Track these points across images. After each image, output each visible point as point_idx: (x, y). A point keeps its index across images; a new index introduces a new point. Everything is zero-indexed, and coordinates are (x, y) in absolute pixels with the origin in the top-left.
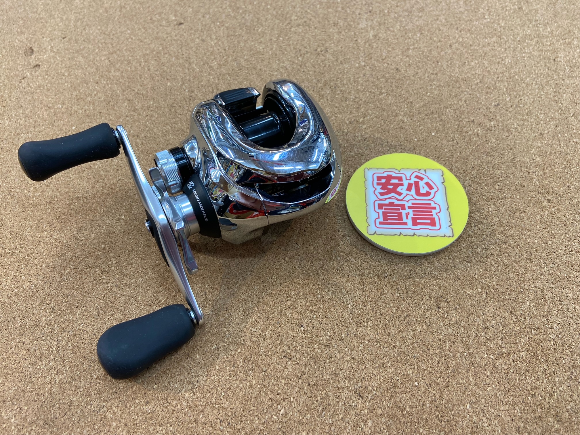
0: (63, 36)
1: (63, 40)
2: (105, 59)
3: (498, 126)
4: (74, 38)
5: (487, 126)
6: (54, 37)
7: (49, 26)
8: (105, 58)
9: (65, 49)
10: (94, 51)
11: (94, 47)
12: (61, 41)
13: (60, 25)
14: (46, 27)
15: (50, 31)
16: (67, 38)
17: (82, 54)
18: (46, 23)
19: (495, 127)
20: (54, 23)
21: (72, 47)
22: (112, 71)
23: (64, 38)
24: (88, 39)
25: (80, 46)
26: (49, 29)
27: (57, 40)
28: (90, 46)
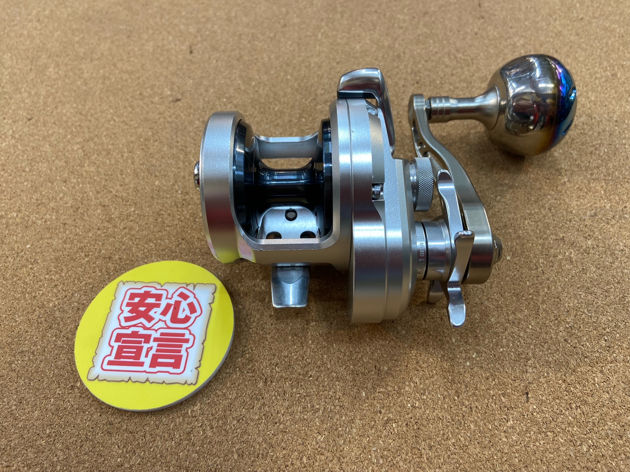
0: (29, 117)
1: (28, 123)
2: (78, 149)
3: (598, 246)
4: (42, 120)
5: (582, 246)
6: (17, 118)
7: (14, 103)
8: (79, 146)
9: (30, 135)
10: (65, 137)
11: (66, 131)
12: (26, 123)
13: (26, 101)
14: (9, 104)
15: (14, 111)
16: (34, 120)
17: (50, 141)
18: (10, 98)
19: (593, 248)
20: (20, 99)
21: (39, 131)
22: (86, 165)
23: (29, 120)
24: (59, 121)
25: (48, 130)
26: (13, 108)
27: (21, 123)
28: (61, 131)
